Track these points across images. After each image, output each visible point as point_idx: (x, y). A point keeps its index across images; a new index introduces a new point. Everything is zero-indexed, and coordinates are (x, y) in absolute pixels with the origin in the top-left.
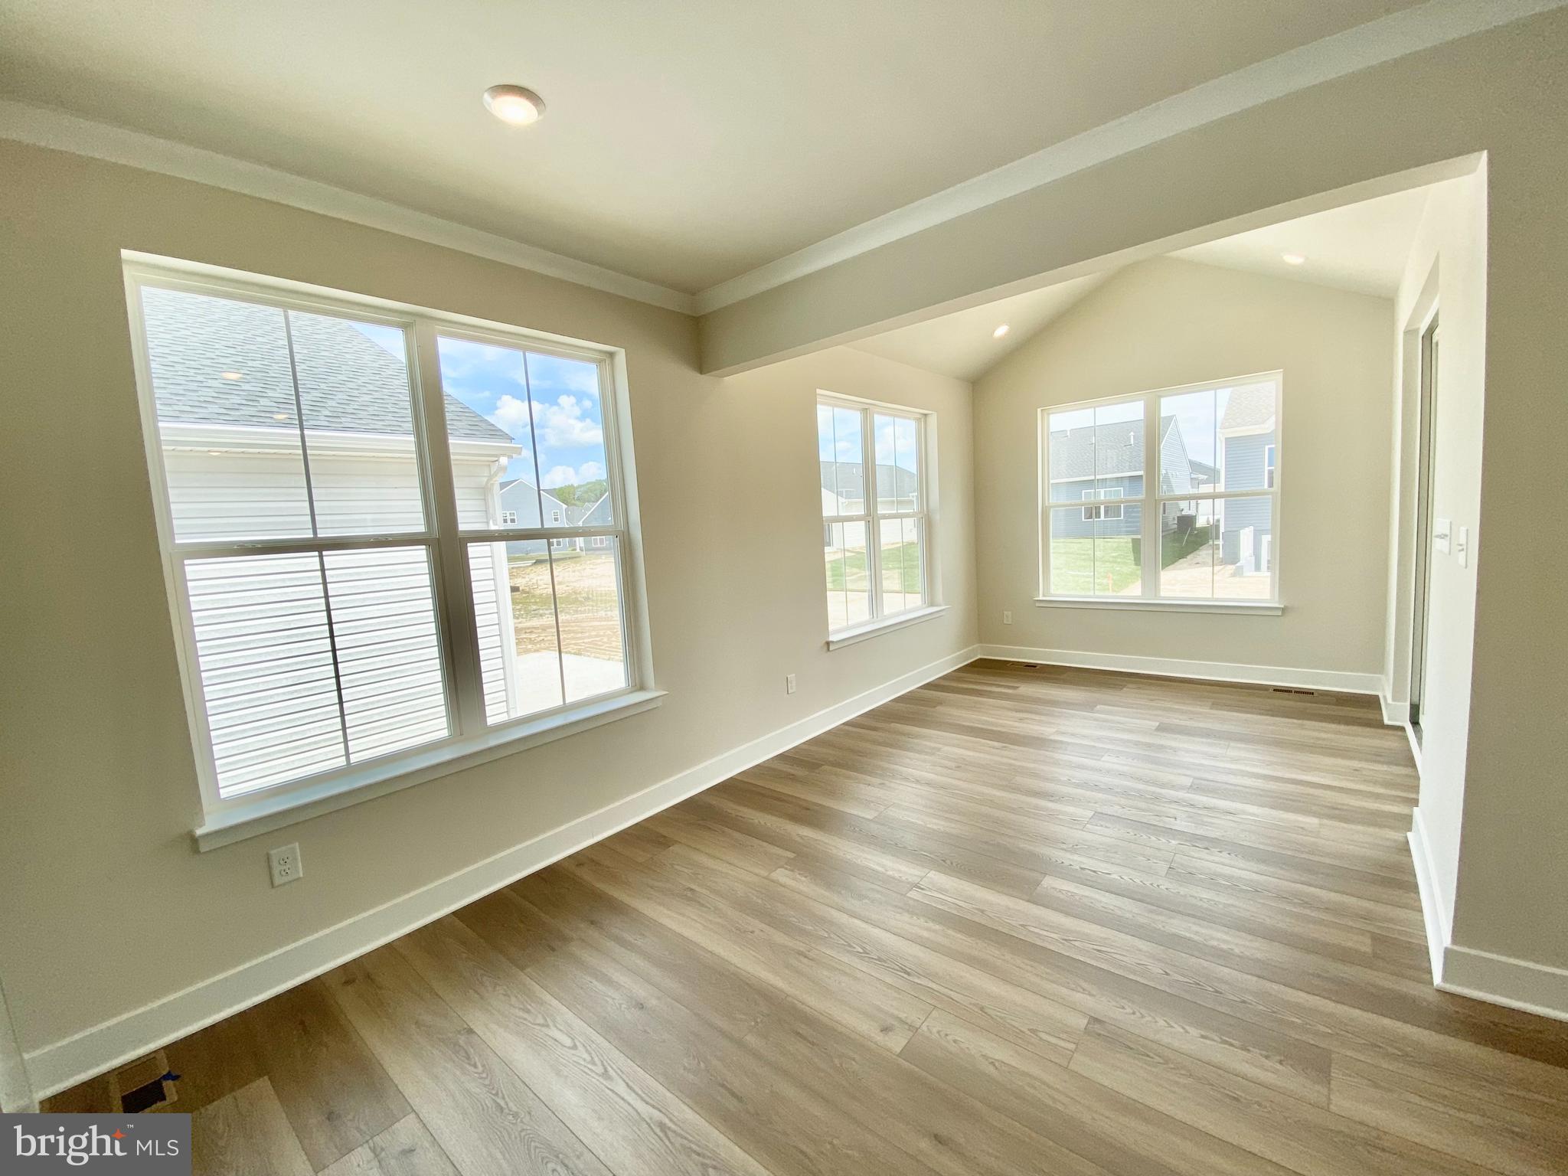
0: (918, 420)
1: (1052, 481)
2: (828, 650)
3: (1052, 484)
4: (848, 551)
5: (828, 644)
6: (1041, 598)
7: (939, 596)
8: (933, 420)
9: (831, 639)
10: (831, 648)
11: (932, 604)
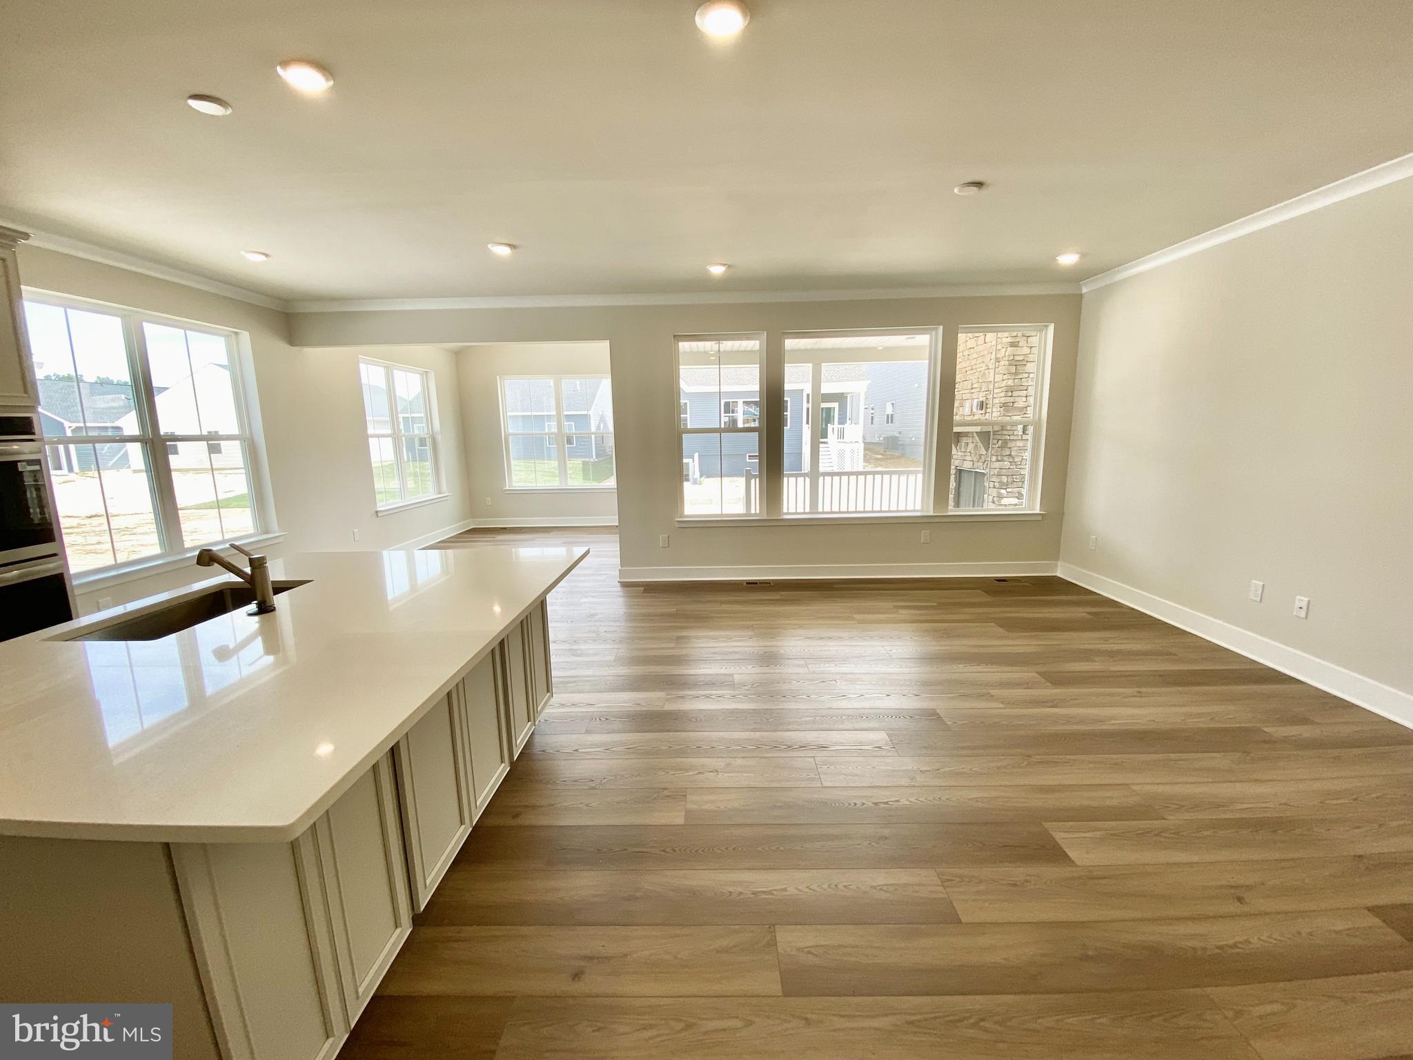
0: (421, 374)
1: (509, 414)
2: (377, 516)
3: (509, 416)
4: (385, 461)
5: (377, 512)
6: (508, 488)
7: (444, 487)
8: (432, 376)
9: (378, 509)
10: (379, 515)
11: (440, 493)
